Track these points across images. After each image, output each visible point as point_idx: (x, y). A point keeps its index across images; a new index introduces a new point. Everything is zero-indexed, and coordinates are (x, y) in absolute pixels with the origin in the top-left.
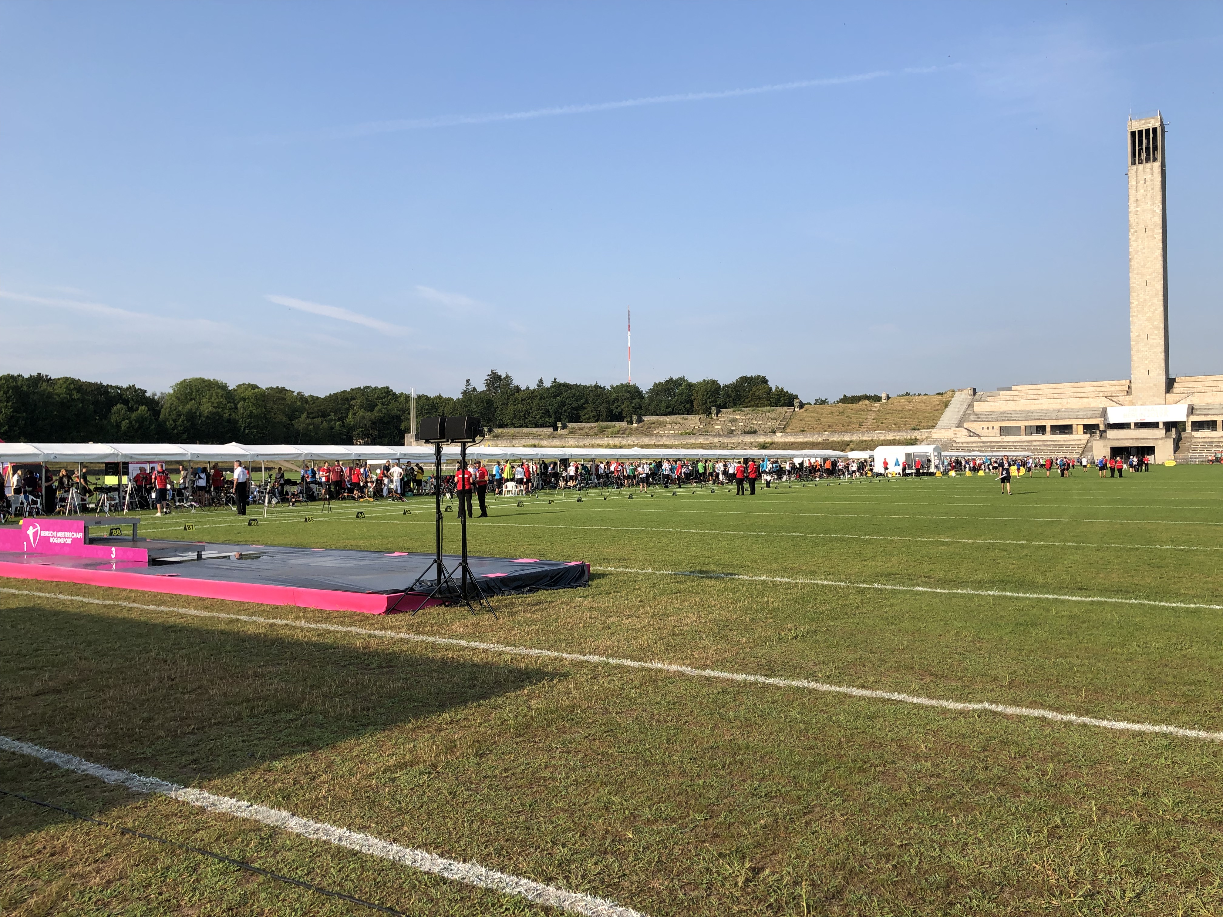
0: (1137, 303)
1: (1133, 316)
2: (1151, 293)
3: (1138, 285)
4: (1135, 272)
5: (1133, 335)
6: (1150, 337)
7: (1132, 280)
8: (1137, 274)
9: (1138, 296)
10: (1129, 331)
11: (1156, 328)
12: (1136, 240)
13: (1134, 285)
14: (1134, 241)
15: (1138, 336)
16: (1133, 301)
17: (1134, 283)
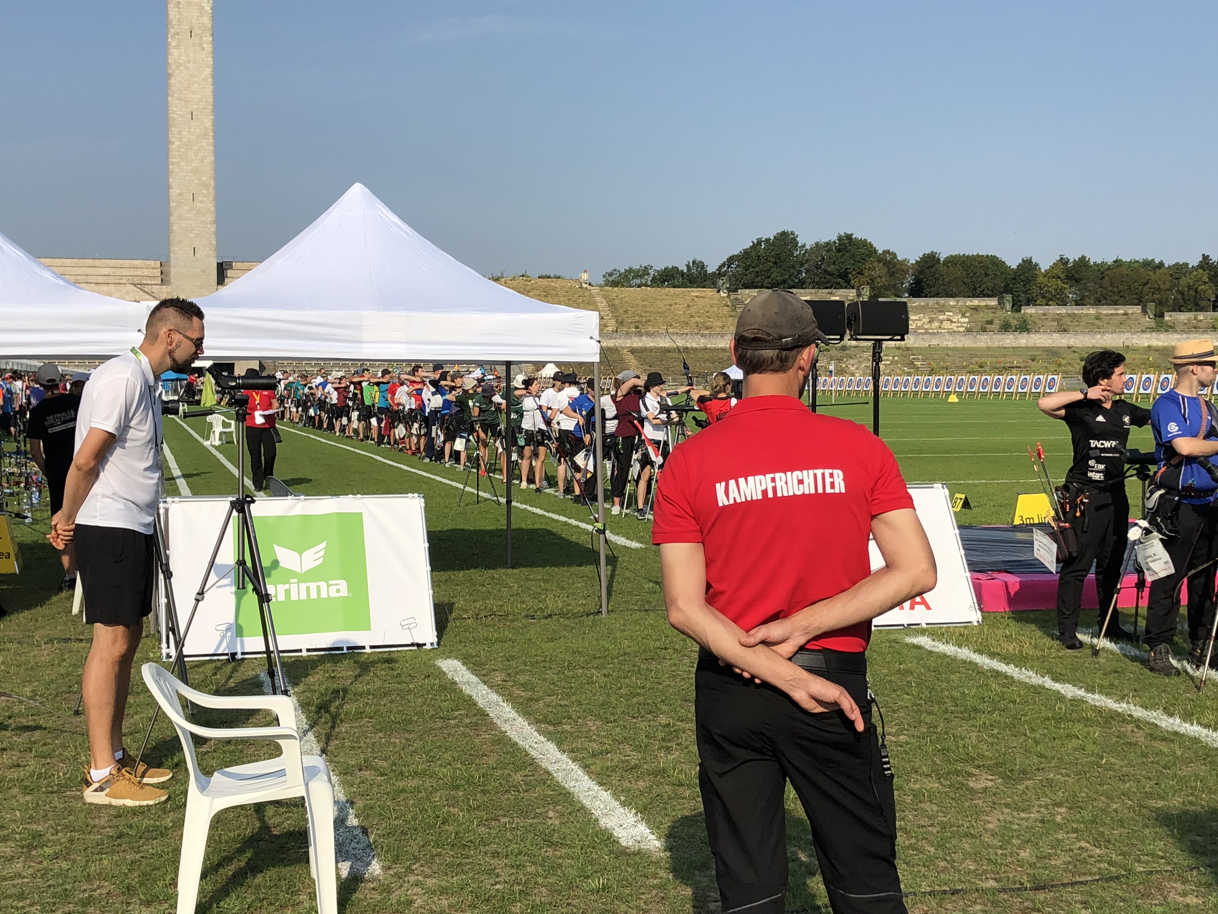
0: (177, 143)
1: (173, 164)
2: (198, 131)
3: (180, 116)
4: (176, 95)
5: (174, 192)
6: (198, 198)
7: (172, 109)
8: (179, 99)
9: (180, 133)
10: (168, 187)
11: (205, 185)
12: (177, 47)
13: (175, 116)
14: (175, 47)
15: (180, 194)
16: (173, 140)
17: (175, 113)
